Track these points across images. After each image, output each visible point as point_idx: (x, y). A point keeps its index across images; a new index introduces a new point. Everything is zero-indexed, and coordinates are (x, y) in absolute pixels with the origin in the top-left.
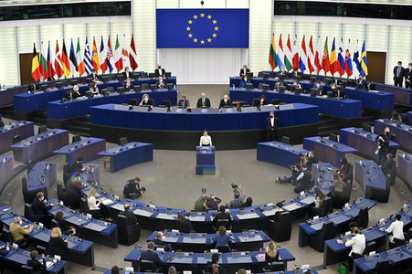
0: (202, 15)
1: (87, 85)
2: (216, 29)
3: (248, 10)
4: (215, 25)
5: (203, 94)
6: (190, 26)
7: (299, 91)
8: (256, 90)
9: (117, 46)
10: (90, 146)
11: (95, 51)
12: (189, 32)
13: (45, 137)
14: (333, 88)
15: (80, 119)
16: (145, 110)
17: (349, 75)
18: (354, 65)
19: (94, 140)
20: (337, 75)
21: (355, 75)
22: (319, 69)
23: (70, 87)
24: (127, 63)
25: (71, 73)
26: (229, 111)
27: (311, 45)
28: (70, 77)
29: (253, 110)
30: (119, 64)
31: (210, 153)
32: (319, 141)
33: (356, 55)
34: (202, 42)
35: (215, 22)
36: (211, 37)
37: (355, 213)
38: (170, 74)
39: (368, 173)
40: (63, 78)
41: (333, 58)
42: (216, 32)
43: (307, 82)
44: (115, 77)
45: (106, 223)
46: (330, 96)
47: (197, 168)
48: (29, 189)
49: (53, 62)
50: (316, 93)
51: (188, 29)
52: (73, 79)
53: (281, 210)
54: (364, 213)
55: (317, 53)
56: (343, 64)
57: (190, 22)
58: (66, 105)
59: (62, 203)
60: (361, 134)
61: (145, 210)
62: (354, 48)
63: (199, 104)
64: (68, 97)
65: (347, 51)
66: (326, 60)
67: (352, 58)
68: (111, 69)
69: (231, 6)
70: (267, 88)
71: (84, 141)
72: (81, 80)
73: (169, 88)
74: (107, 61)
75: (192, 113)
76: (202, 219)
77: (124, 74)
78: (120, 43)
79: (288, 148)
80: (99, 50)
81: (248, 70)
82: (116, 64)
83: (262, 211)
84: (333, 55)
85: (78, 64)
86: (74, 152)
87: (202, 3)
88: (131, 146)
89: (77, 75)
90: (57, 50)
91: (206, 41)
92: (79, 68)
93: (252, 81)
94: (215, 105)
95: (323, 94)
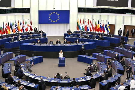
0: (54, 13)
1: (17, 36)
2: (59, 17)
3: (69, 11)
4: (58, 16)
5: (58, 39)
6: (50, 16)
7: (89, 38)
8: (74, 38)
9: (26, 23)
10: (22, 58)
11: (19, 25)
12: (49, 18)
13: (6, 55)
14: (100, 36)
15: (15, 48)
16: (39, 45)
17: (104, 32)
18: (105, 29)
19: (23, 56)
20: (99, 32)
21: (106, 32)
22: (94, 30)
23: (11, 37)
24: (29, 29)
25: (11, 32)
26: (67, 45)
27: (91, 22)
28: (10, 34)
29: (75, 44)
30: (27, 29)
31: (63, 59)
32: (98, 54)
33: (106, 26)
34: (54, 22)
35: (58, 15)
36: (57, 20)
37: (117, 78)
38: (44, 32)
39: (117, 65)
40: (8, 34)
41: (98, 27)
42: (59, 18)
43: (91, 35)
44: (26, 33)
45: (35, 84)
46: (99, 39)
47: (59, 65)
48: (5, 73)
49: (5, 29)
50: (94, 38)
51: (49, 17)
52: (11, 34)
53: (92, 78)
54: (119, 78)
55: (93, 25)
56: (102, 29)
57: (50, 15)
58: (11, 43)
59: (18, 77)
60: (111, 52)
61: (47, 79)
62: (105, 23)
63: (57, 43)
64: (11, 41)
65: (103, 24)
66: (96, 27)
67: (105, 26)
68: (24, 31)
69: (63, 9)
70: (77, 37)
71: (19, 56)
72: (14, 35)
73: (45, 37)
74: (23, 28)
75: (55, 46)
76: (67, 82)
77: (29, 32)
78: (27, 22)
79: (88, 57)
80: (20, 25)
81: (70, 31)
82: (26, 29)
83: (86, 78)
84: (98, 26)
85: (13, 29)
86: (17, 60)
87: (54, 8)
88: (36, 57)
89: (13, 33)
90: (6, 25)
91: (55, 21)
92: (13, 31)
93: (72, 35)
94: (62, 43)
95: (96, 39)
